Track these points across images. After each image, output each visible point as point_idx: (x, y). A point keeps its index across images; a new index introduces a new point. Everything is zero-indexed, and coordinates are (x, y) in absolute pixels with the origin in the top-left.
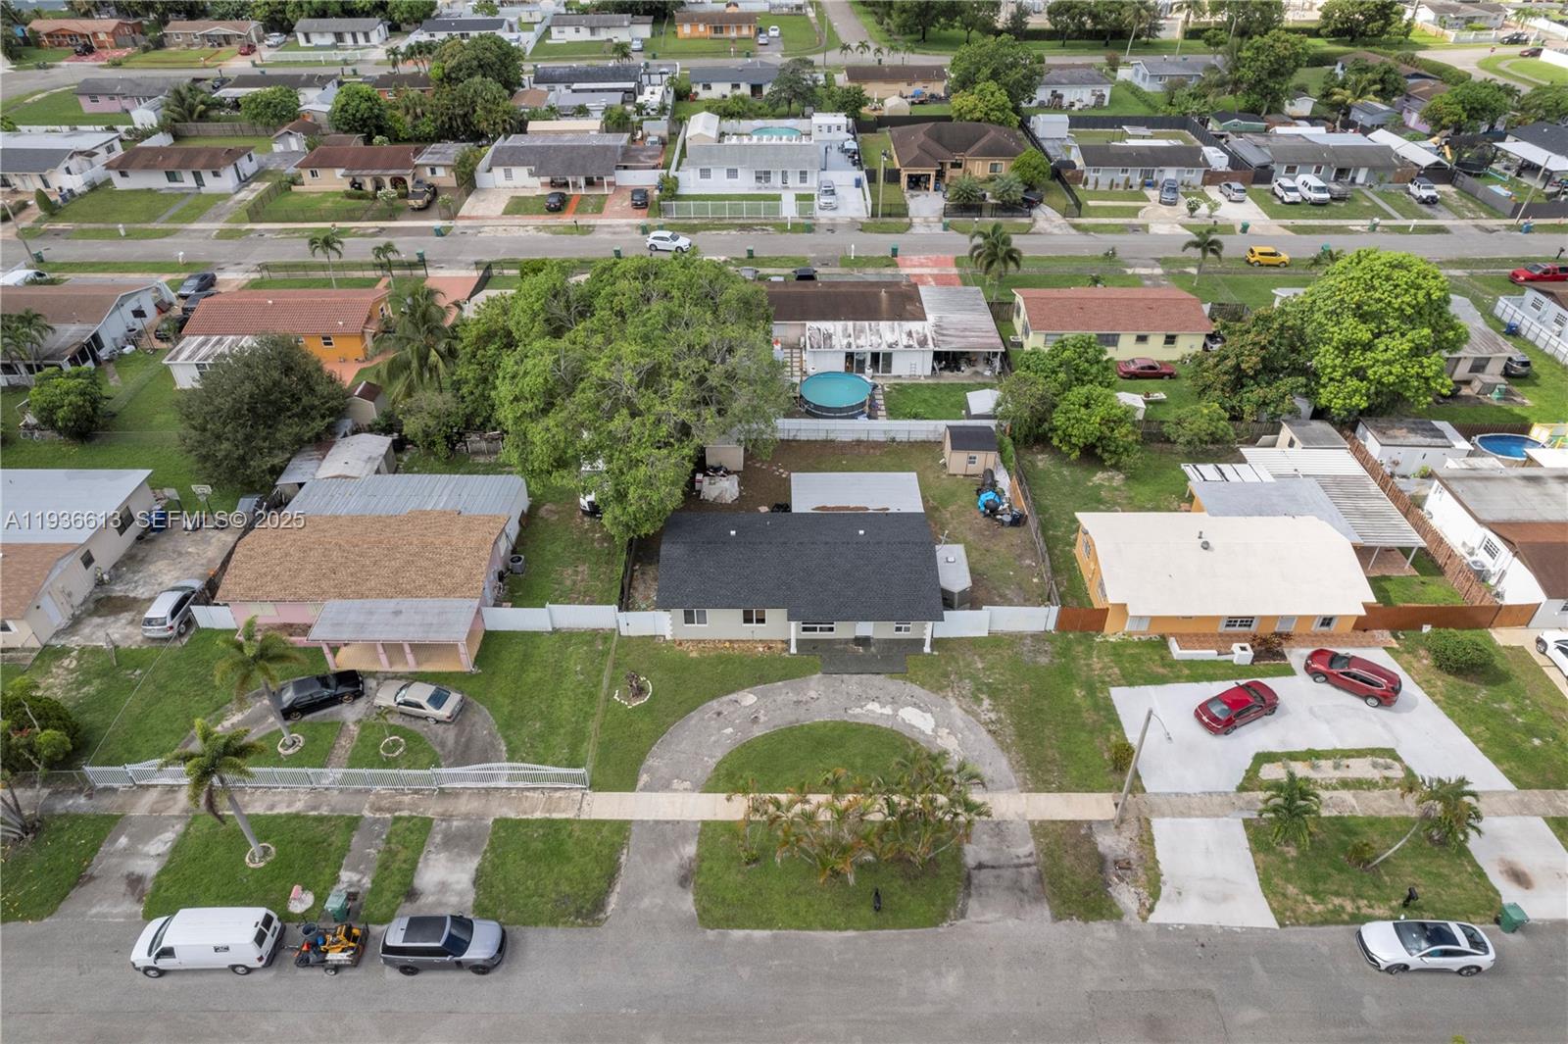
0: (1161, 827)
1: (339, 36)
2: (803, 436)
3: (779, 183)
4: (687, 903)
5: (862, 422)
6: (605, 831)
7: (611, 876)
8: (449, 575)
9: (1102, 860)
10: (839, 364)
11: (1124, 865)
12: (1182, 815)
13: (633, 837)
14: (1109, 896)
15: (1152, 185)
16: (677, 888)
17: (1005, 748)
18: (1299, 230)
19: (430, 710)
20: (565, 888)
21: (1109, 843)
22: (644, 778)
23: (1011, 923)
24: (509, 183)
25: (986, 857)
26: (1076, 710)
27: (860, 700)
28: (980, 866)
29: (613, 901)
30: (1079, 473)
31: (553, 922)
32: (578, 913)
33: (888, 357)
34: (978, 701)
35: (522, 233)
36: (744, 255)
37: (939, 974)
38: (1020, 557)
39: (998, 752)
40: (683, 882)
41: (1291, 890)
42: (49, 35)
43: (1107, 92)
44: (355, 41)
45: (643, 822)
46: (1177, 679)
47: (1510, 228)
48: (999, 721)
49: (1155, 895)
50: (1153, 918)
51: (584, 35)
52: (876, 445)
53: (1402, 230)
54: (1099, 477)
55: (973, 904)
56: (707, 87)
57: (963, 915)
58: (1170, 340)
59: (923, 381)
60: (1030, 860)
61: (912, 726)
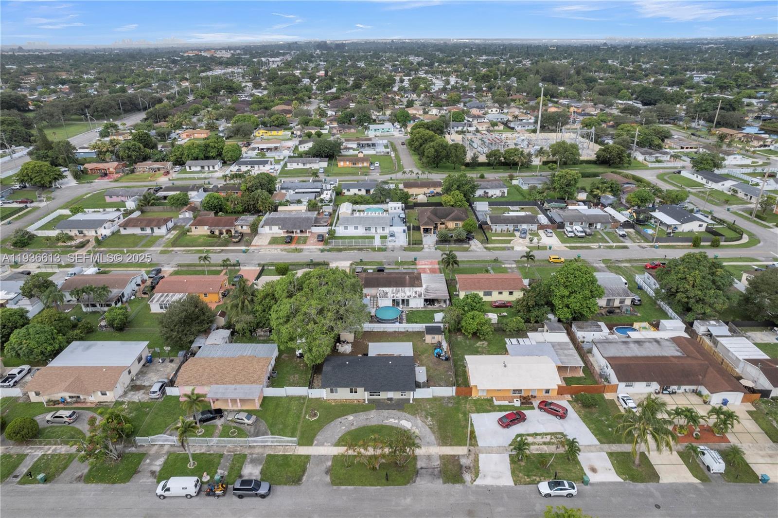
0: (482, 457)
1: (203, 167)
2: (375, 330)
3: (374, 232)
4: (328, 479)
5: (397, 325)
6: (302, 458)
7: (304, 471)
8: (253, 377)
9: (461, 466)
10: (390, 303)
11: (468, 468)
12: (489, 453)
13: (311, 460)
14: (462, 477)
15: (518, 230)
16: (325, 475)
17: (434, 432)
18: (571, 248)
19: (246, 421)
20: (289, 474)
21: (463, 461)
22: (315, 442)
23: (429, 484)
24: (271, 232)
25: (424, 465)
26: (459, 421)
27: (387, 418)
28: (422, 468)
29: (304, 478)
30: (472, 342)
31: (285, 484)
32: (293, 482)
33: (408, 301)
34: (427, 418)
35: (275, 252)
36: (359, 261)
37: (405, 498)
38: (447, 371)
39: (431, 434)
40: (327, 473)
41: (521, 475)
42: (91, 170)
43: (506, 191)
44: (209, 168)
45: (314, 455)
46: (494, 411)
47: (651, 247)
48: (433, 424)
49: (477, 476)
50: (475, 483)
51: (301, 166)
52: (402, 333)
53: (611, 247)
54: (479, 344)
55: (418, 479)
56: (349, 190)
57: (415, 482)
58: (511, 293)
59: (420, 309)
61: (405, 426)
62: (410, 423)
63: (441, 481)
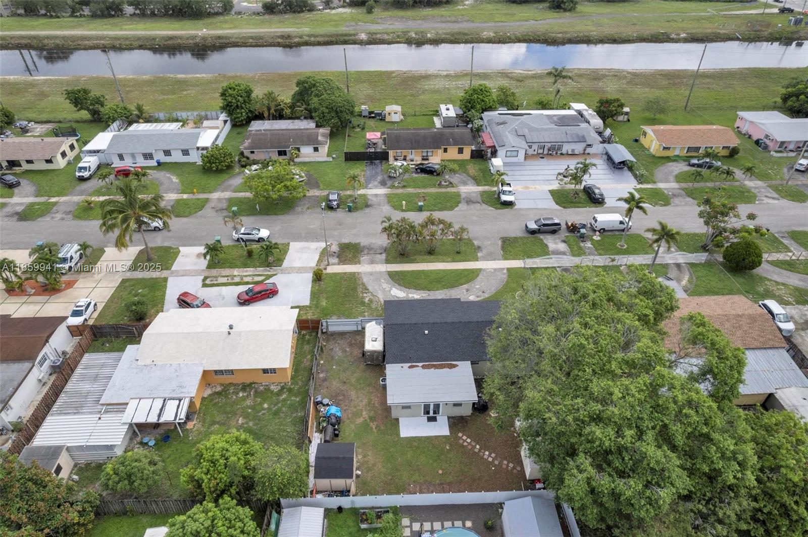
4: (476, 243)
7: (504, 248)
9: (339, 257)
11: (332, 255)
12: (302, 268)
13: (501, 257)
14: (340, 249)
16: (481, 246)
17: (363, 284)
21: (336, 260)
22: (505, 271)
23: (373, 242)
25: (379, 256)
28: (381, 254)
29: (500, 243)
31: (516, 238)
32: (509, 240)
34: (370, 301)
39: (367, 284)
48: (363, 293)
49: (324, 249)
50: (328, 244)
55: (384, 246)
60: (364, 256)
61: (401, 290)
62: (393, 294)
63: (362, 244)
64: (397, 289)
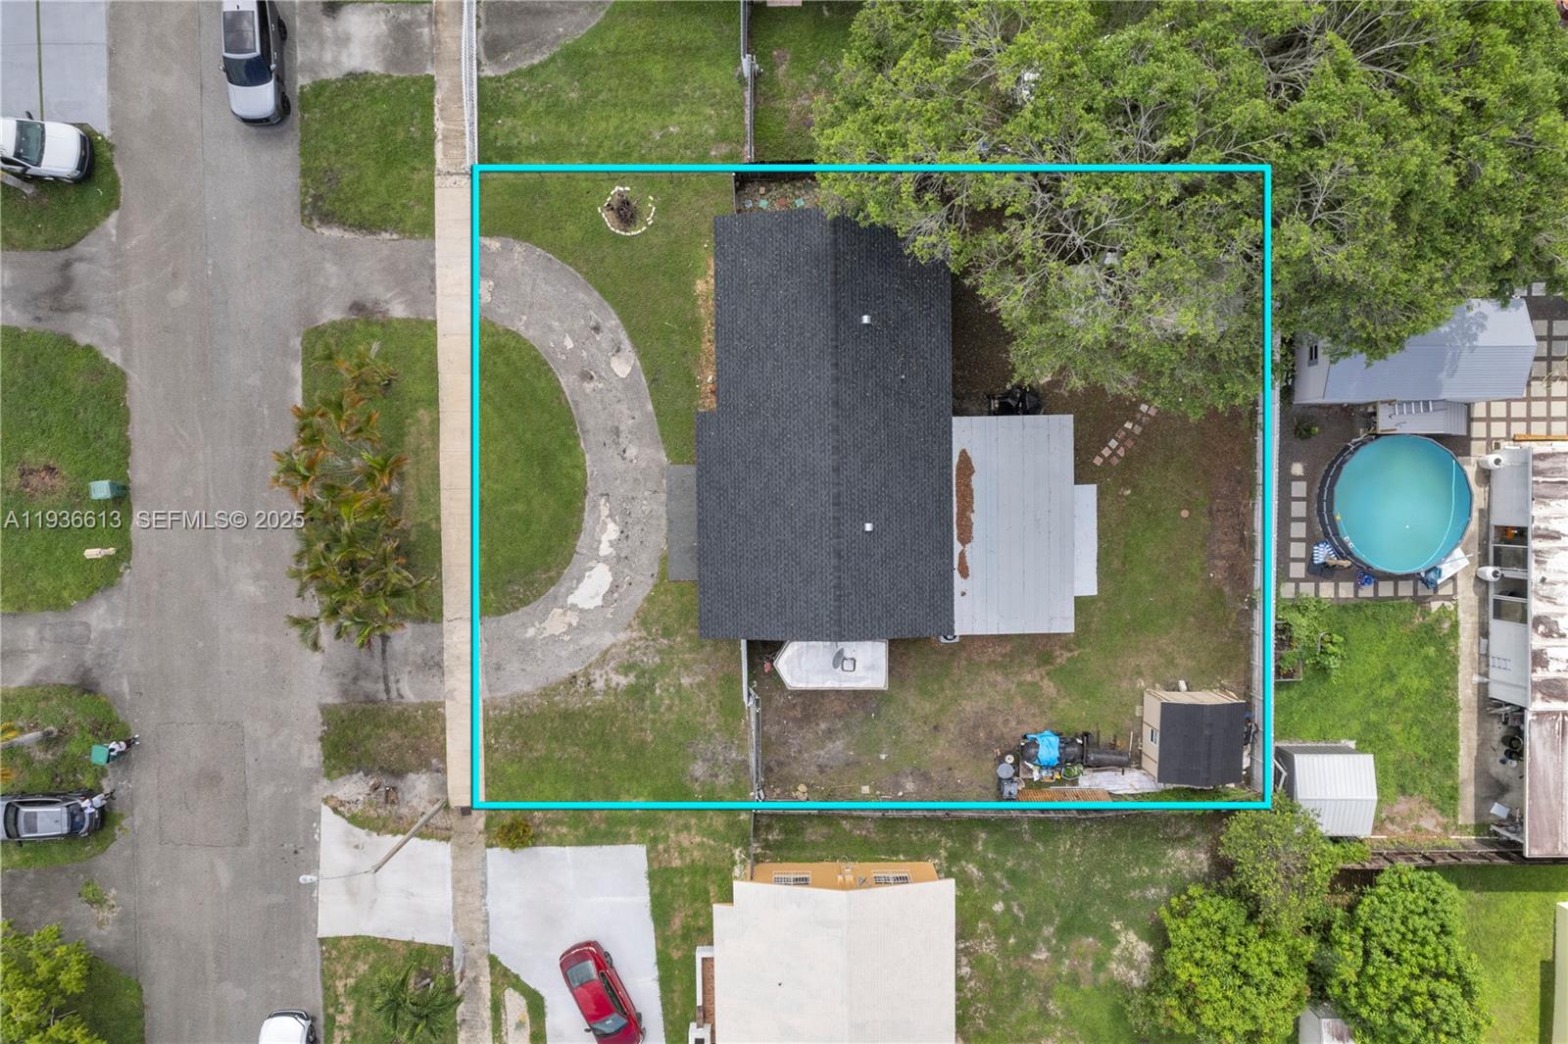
0: (439, 852)
4: (331, 313)
6: (419, 210)
7: (365, 225)
9: (399, 774)
11: (391, 797)
12: (456, 882)
13: (413, 243)
14: (351, 771)
16: (348, 301)
20: (348, 176)
21: (418, 787)
22: (494, 244)
25: (398, 648)
26: (610, 794)
27: (623, 515)
28: (386, 641)
29: (333, 233)
31: (305, 173)
32: (317, 198)
34: (626, 669)
37: (257, 578)
38: (923, 775)
39: (542, 683)
40: (358, 307)
41: (362, 968)
45: (432, 251)
46: (663, 940)
48: (593, 693)
49: (353, 820)
50: (326, 812)
60: (394, 694)
61: (580, 580)
62: (599, 601)
63: (332, 699)
64: (570, 591)
